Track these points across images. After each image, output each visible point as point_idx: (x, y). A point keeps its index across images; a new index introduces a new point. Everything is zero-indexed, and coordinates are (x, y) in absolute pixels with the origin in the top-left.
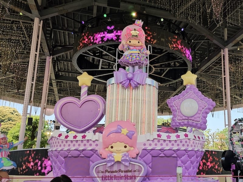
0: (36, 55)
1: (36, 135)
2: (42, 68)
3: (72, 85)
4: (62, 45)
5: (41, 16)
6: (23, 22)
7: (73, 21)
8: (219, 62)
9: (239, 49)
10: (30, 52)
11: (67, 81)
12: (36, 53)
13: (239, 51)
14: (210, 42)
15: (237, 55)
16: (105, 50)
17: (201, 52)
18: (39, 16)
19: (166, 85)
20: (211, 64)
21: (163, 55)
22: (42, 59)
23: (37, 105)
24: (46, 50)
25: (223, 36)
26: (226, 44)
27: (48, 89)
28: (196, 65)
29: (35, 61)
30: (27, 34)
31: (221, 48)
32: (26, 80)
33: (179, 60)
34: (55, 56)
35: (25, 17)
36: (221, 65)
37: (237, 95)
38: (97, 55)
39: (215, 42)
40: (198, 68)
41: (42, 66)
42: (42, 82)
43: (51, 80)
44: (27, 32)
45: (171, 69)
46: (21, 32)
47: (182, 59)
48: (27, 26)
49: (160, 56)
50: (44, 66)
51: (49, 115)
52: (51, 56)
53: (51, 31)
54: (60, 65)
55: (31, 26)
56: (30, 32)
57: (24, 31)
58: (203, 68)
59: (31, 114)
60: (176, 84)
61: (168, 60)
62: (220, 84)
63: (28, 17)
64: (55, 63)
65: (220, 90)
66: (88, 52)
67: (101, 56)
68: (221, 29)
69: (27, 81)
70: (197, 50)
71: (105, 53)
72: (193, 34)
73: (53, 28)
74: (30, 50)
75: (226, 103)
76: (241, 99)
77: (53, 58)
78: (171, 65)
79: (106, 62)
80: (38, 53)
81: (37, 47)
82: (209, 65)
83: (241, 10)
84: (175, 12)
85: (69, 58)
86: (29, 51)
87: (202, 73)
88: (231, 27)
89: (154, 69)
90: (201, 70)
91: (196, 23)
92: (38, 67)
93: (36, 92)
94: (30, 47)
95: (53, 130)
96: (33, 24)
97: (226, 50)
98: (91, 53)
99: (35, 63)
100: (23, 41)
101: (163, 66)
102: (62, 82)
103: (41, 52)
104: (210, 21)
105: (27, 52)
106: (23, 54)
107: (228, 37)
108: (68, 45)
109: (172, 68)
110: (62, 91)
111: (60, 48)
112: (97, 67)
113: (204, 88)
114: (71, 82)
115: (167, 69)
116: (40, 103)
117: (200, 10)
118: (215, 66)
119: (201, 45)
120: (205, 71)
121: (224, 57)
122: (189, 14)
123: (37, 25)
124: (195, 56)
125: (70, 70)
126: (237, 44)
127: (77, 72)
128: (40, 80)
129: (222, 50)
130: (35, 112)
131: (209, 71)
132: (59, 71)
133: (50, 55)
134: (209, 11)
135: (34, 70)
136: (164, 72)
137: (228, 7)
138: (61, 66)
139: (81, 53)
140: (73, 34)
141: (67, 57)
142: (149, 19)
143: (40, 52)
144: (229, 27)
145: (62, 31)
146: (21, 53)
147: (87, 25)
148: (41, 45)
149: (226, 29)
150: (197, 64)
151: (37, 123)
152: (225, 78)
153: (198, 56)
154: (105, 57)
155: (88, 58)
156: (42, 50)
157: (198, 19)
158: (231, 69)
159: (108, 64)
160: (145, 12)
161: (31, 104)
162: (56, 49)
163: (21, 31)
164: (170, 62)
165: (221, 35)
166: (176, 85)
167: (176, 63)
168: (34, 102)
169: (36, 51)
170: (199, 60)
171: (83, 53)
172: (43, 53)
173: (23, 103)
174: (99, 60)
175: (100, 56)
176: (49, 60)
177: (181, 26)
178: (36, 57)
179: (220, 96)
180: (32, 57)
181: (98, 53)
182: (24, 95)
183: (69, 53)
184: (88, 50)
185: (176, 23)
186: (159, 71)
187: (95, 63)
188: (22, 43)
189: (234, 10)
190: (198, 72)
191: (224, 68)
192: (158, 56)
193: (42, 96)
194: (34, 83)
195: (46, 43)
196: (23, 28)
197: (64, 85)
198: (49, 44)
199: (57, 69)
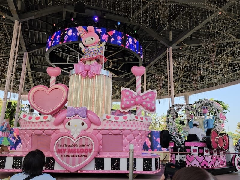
0: (15, 50)
1: (14, 116)
2: (20, 61)
4: (37, 43)
5: (20, 19)
6: (5, 24)
7: (46, 23)
8: (165, 59)
9: (181, 48)
11: (40, 73)
13: (181, 50)
14: (158, 42)
15: (180, 53)
16: (72, 47)
17: (151, 50)
18: (19, 19)
19: (121, 77)
20: (158, 60)
21: (120, 52)
22: (21, 54)
23: (16, 92)
24: (24, 47)
25: (169, 37)
26: (170, 44)
27: (24, 79)
29: (15, 55)
31: (166, 47)
32: (7, 71)
33: (132, 57)
34: (31, 52)
35: (7, 20)
36: (167, 61)
37: (179, 86)
39: (162, 42)
40: (147, 63)
42: (21, 73)
43: (27, 71)
44: (8, 32)
46: (4, 32)
47: (135, 55)
48: (9, 27)
49: (116, 53)
50: (21, 60)
51: (25, 100)
52: (28, 52)
53: (28, 31)
55: (12, 27)
56: (11, 32)
57: (6, 31)
58: (152, 63)
59: (11, 99)
60: (130, 76)
61: (123, 56)
62: (166, 77)
63: (9, 20)
64: (31, 57)
65: (165, 81)
66: (58, 48)
67: (69, 52)
68: (167, 31)
69: (8, 72)
70: (147, 49)
71: (72, 50)
72: (144, 35)
73: (30, 29)
74: (11, 47)
75: (170, 92)
76: (182, 89)
77: (29, 54)
79: (72, 57)
80: (17, 49)
81: (16, 44)
83: (183, 17)
84: (129, 17)
85: (43, 53)
86: (9, 48)
87: (151, 67)
88: (175, 30)
89: (112, 63)
90: (150, 65)
91: (147, 26)
92: (17, 61)
93: (15, 81)
94: (11, 44)
95: (28, 112)
96: (14, 25)
97: (171, 49)
98: (61, 50)
99: (14, 57)
100: (5, 39)
101: (119, 61)
102: (36, 73)
103: (19, 48)
104: (158, 25)
105: (8, 48)
106: (5, 50)
107: (172, 38)
108: (42, 43)
109: (126, 63)
110: (36, 81)
111: (35, 45)
112: (65, 61)
113: (152, 80)
114: (44, 73)
115: (122, 64)
116: (18, 90)
117: (149, 16)
118: (162, 61)
119: (150, 45)
120: (154, 66)
121: (169, 54)
122: (141, 19)
123: (17, 26)
124: (146, 53)
125: (43, 63)
126: (180, 44)
127: (49, 65)
128: (18, 71)
129: (167, 49)
130: (14, 98)
131: (157, 66)
134: (157, 17)
135: (14, 63)
136: (120, 66)
137: (173, 14)
138: (36, 60)
139: (52, 50)
140: (46, 34)
141: (41, 53)
142: (108, 23)
144: (174, 30)
145: (37, 32)
146: (3, 49)
147: (57, 27)
148: (19, 43)
149: (171, 32)
150: (147, 60)
151: (15, 106)
152: (169, 71)
154: (72, 53)
155: (58, 54)
156: (21, 47)
157: (148, 23)
158: (175, 64)
159: (74, 59)
160: (105, 17)
161: (11, 90)
162: (32, 46)
163: (3, 31)
164: (125, 58)
165: (167, 37)
166: (130, 77)
167: (130, 59)
168: (13, 89)
169: (16, 48)
170: (148, 56)
171: (54, 49)
172: (21, 49)
173: (4, 90)
174: (67, 56)
176: (26, 55)
177: (134, 29)
178: (15, 52)
179: (166, 86)
180: (12, 53)
181: (66, 50)
182: (5, 83)
183: (42, 50)
184: (58, 47)
185: (130, 27)
186: (116, 65)
187: (63, 58)
188: (4, 41)
189: (178, 16)
190: (148, 67)
191: (169, 64)
192: (115, 53)
193: (19, 84)
194: (13, 73)
195: (24, 41)
196: (5, 28)
197: (37, 76)
198: (26, 42)
199: (32, 63)
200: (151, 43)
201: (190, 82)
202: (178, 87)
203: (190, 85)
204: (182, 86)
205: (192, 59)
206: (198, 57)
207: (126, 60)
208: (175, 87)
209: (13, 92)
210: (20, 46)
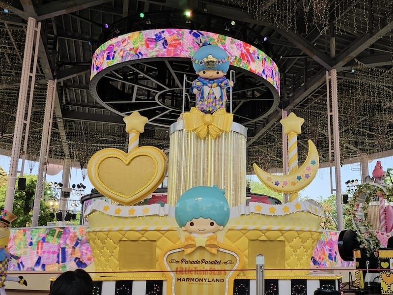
0: (31, 77)
1: (32, 206)
2: (40, 98)
3: (89, 127)
4: (73, 62)
5: (39, 15)
6: (9, 25)
7: (90, 23)
8: (322, 91)
9: (353, 71)
10: (21, 73)
11: (81, 121)
12: (31, 75)
13: (353, 74)
14: (308, 59)
15: (351, 80)
16: (142, 70)
17: (295, 75)
18: (36, 15)
20: (309, 95)
22: (41, 85)
23: (34, 158)
24: (47, 71)
25: (329, 50)
26: (333, 62)
27: (50, 133)
28: (286, 95)
29: (29, 87)
30: (15, 43)
31: (326, 70)
32: (15, 118)
33: (259, 88)
34: (61, 80)
35: (12, 16)
36: (326, 95)
37: (349, 143)
38: (128, 78)
39: (316, 58)
40: (289, 100)
41: (40, 95)
42: (42, 121)
43: (55, 118)
44: (16, 40)
45: (247, 102)
46: (7, 40)
48: (17, 30)
50: (43, 95)
51: (53, 173)
52: (56, 80)
53: (55, 39)
54: (69, 95)
55: (23, 30)
56: (21, 41)
57: (12, 38)
58: (298, 101)
59: (24, 173)
60: (256, 126)
61: (243, 87)
62: (324, 126)
63: (17, 16)
64: (61, 90)
65: (324, 135)
66: (115, 73)
68: (326, 39)
69: (17, 119)
70: (287, 73)
71: (142, 75)
72: (282, 46)
73: (59, 34)
74: (21, 70)
75: (333, 156)
76: (356, 149)
77: (58, 84)
78: (247, 95)
79: (143, 89)
80: (34, 75)
81: (32, 65)
82: (307, 96)
83: (357, 9)
84: (252, 10)
85: (84, 82)
86: (19, 72)
87: (296, 108)
88: (342, 37)
90: (295, 104)
91: (287, 28)
92: (34, 98)
93: (32, 137)
94: (21, 64)
95: (59, 198)
96: (26, 27)
97: (334, 72)
98: (120, 75)
99: (29, 91)
100: (9, 55)
102: (73, 121)
103: (39, 73)
104: (309, 27)
105: (16, 73)
106: (9, 75)
107: (337, 52)
108: (82, 63)
109: (248, 100)
110: (73, 136)
111: (70, 66)
112: (130, 97)
114: (88, 122)
115: (240, 101)
116: (38, 154)
117: (292, 8)
118: (316, 97)
119: (294, 64)
120: (301, 105)
121: (330, 82)
122: (275, 15)
123: (32, 28)
124: (285, 81)
125: (86, 102)
126: (351, 63)
127: (97, 105)
128: (38, 117)
129: (327, 72)
130: (30, 170)
131: (307, 106)
132: (68, 103)
133: (54, 78)
134: (307, 9)
135: (28, 101)
137: (337, 4)
138: (72, 96)
139: (104, 76)
140: (90, 44)
141: (81, 82)
142: (212, 22)
143: (36, 72)
144: (338, 35)
145: (73, 40)
146: (6, 75)
147: (112, 31)
148: (38, 61)
149: (334, 40)
150: (288, 94)
151: (33, 186)
152: (331, 116)
153: (289, 81)
154: (142, 82)
155: (114, 84)
156: (41, 70)
157: (289, 22)
159: (147, 93)
160: (205, 10)
161: (24, 156)
162: (64, 69)
163: (6, 38)
164: (246, 90)
165: (326, 49)
166: (256, 128)
168: (28, 153)
169: (31, 72)
170: (290, 87)
171: (107, 75)
172: (42, 75)
173: (10, 155)
174: (133, 86)
175: (135, 81)
176: (52, 86)
177: (263, 33)
178: (30, 80)
179: (324, 144)
180: (25, 82)
181: (130, 75)
182: (11, 142)
183: (84, 76)
184: (115, 70)
185: (255, 29)
187: (126, 91)
188: (7, 57)
189: (346, 8)
190: (290, 107)
191: (331, 101)
193: (41, 143)
194: (28, 122)
195: (46, 58)
196: (10, 33)
197: (76, 127)
198: (52, 60)
199: (64, 101)
200: (295, 61)
201: (369, 135)
202: (349, 146)
203: (370, 141)
204: (356, 144)
205: (373, 93)
206: (386, 87)
207: (248, 94)
208: (341, 145)
209: (29, 159)
210: (39, 68)
